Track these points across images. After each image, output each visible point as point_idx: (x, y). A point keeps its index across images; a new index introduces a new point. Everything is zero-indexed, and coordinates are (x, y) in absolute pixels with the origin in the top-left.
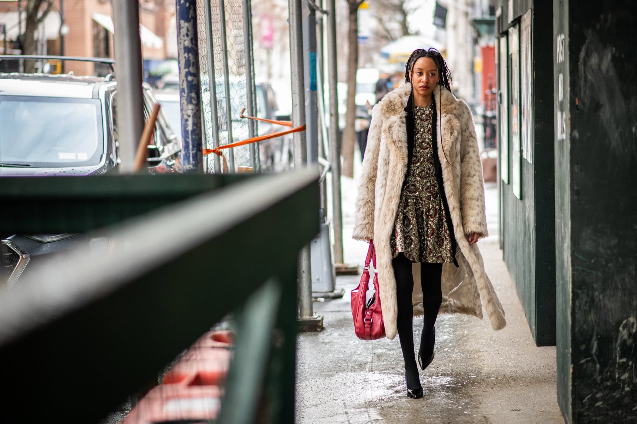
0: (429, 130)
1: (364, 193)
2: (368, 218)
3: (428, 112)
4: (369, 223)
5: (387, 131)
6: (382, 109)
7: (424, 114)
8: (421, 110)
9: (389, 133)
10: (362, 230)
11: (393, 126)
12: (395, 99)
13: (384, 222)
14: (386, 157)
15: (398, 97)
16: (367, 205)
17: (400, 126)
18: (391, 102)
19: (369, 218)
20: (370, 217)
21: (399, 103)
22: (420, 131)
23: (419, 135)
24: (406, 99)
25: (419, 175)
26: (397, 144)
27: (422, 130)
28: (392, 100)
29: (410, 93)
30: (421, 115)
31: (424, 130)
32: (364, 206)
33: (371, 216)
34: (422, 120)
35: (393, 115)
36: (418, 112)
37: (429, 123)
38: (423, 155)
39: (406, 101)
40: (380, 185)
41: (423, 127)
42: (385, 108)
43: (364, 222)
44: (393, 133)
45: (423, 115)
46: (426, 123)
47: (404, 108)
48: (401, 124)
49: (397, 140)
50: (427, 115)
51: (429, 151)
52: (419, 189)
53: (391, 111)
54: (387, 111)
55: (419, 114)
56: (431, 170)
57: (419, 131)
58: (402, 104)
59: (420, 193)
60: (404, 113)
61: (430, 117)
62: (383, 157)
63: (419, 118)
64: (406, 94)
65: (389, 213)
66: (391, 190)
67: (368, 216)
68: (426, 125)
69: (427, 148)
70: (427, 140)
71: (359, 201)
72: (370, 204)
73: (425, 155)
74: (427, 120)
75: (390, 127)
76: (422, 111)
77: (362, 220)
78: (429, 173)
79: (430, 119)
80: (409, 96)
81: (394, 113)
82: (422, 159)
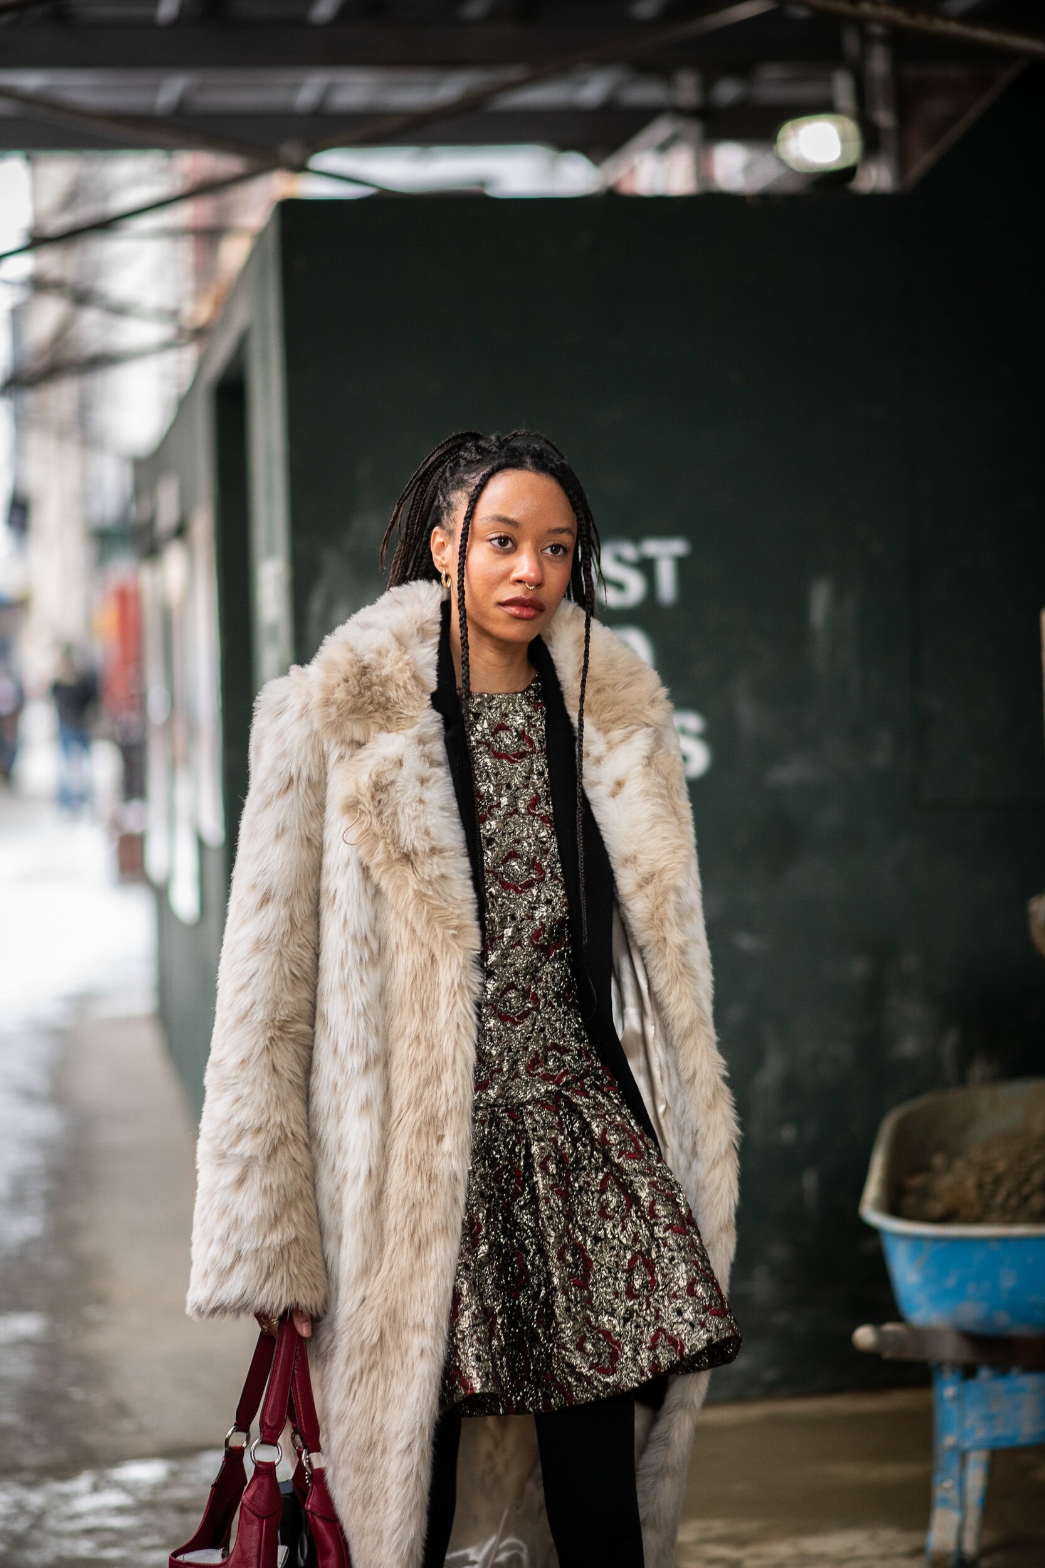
0: (535, 802)
1: (259, 1097)
2: (290, 1220)
3: (520, 720)
4: (296, 1238)
5: (367, 804)
6: (327, 703)
7: (503, 727)
8: (490, 708)
9: (380, 814)
10: (268, 1275)
11: (392, 783)
12: (380, 653)
13: (406, 1234)
14: (365, 926)
15: (394, 646)
16: (282, 1156)
17: (423, 781)
18: (365, 670)
19: (294, 1216)
20: (296, 1209)
21: (401, 671)
22: (499, 805)
23: (493, 824)
24: (427, 655)
25: (495, 1008)
26: (427, 869)
27: (504, 801)
28: (368, 658)
29: (437, 628)
30: (493, 735)
31: (514, 799)
32: (269, 1158)
33: (301, 1206)
34: (498, 755)
35: (381, 728)
36: (477, 716)
37: (531, 771)
38: (513, 918)
39: (428, 665)
40: (356, 1061)
41: (509, 786)
42: (340, 695)
43: (275, 1238)
44: (395, 814)
45: (502, 734)
46: (520, 767)
47: (429, 697)
48: (428, 771)
49: (421, 845)
50: (521, 735)
51: (538, 897)
52: (500, 1070)
53: (371, 708)
54: (353, 711)
55: (482, 726)
56: (540, 980)
57: (492, 807)
58: (415, 677)
59: (504, 1088)
60: (429, 721)
61: (531, 742)
62: (351, 928)
63: (488, 744)
64: (422, 632)
65: (434, 1195)
66: (427, 1082)
67: (288, 1204)
68: (516, 781)
69: (529, 885)
70: (527, 847)
71: (240, 1134)
72: (293, 1150)
73: (520, 913)
74: (522, 755)
75: (380, 788)
76: (495, 715)
77: (265, 1226)
78: (535, 994)
79: (533, 752)
80: (437, 639)
81: (389, 719)
82: (508, 932)
